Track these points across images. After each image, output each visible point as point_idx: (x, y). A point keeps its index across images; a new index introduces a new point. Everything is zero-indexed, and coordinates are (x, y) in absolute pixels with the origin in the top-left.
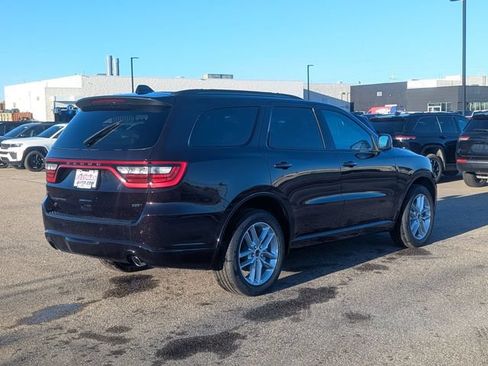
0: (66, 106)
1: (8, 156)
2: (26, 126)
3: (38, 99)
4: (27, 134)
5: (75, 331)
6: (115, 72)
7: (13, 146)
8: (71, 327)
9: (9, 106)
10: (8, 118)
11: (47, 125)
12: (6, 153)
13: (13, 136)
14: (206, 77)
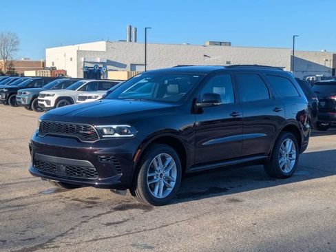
0: (93, 66)
1: (44, 103)
2: (59, 81)
3: (71, 59)
4: (59, 87)
5: (69, 198)
6: (133, 39)
7: (48, 95)
8: (67, 196)
9: (48, 65)
10: (48, 74)
11: (74, 80)
12: (43, 101)
13: (49, 89)
14: (208, 43)
